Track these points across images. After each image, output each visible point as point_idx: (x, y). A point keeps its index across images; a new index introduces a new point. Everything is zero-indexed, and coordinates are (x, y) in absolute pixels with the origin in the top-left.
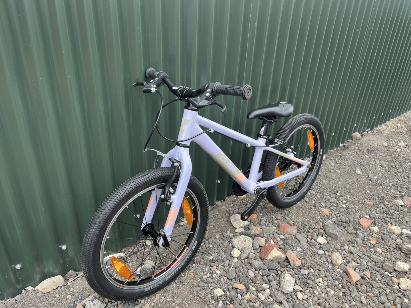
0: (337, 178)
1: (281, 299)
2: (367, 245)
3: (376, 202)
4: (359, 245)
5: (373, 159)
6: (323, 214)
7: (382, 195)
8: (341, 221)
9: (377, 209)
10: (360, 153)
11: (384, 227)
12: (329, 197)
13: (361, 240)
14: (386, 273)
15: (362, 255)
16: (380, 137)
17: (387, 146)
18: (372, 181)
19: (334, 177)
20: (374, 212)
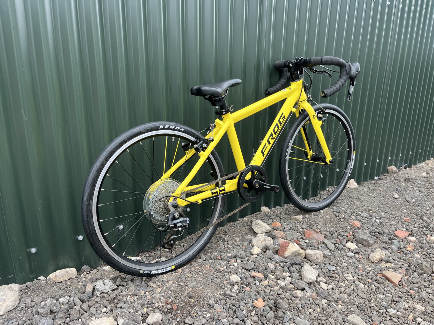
0: (370, 200)
1: (303, 286)
2: (403, 252)
3: (413, 219)
4: (394, 251)
5: (411, 186)
6: (353, 225)
7: (421, 213)
8: (374, 232)
9: (415, 224)
10: (396, 182)
11: (423, 238)
12: (360, 213)
13: (396, 247)
15: (397, 258)
16: (418, 171)
17: (426, 176)
18: (410, 203)
19: (366, 199)
20: (411, 227)
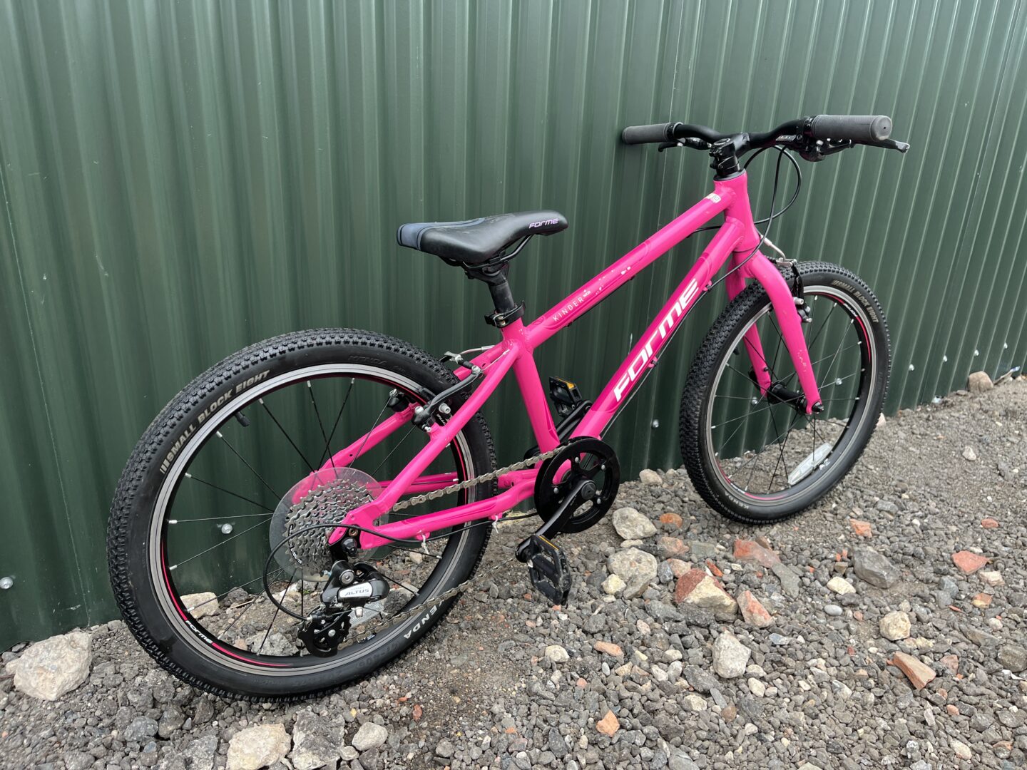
0: (908, 464)
1: (709, 684)
2: (963, 608)
3: (1006, 522)
4: (943, 606)
5: (1017, 432)
6: (853, 532)
8: (901, 552)
9: (1008, 537)
10: (983, 417)
11: (1019, 576)
12: (877, 499)
13: (949, 596)
14: (1006, 672)
15: (944, 625)
18: (1005, 477)
19: (900, 460)
20: (996, 543)
